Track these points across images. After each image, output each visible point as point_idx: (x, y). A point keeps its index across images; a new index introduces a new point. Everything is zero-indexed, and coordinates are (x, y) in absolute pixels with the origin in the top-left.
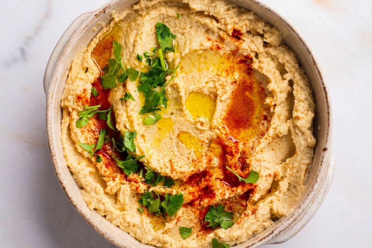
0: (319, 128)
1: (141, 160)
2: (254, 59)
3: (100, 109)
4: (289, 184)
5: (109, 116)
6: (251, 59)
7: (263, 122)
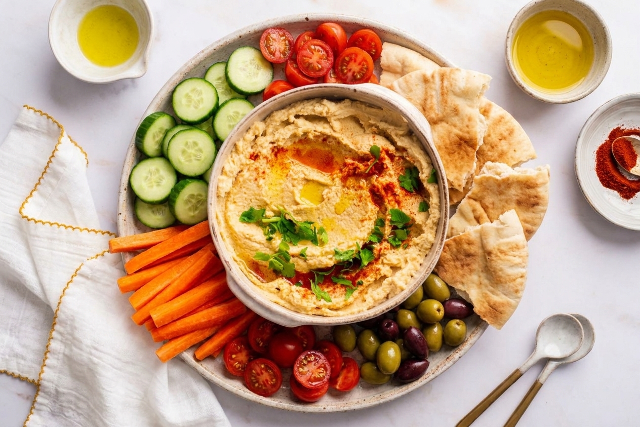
0: (336, 96)
1: (361, 246)
2: (275, 145)
3: (314, 281)
4: (381, 121)
5: (320, 273)
6: (275, 147)
7: (328, 142)
